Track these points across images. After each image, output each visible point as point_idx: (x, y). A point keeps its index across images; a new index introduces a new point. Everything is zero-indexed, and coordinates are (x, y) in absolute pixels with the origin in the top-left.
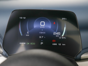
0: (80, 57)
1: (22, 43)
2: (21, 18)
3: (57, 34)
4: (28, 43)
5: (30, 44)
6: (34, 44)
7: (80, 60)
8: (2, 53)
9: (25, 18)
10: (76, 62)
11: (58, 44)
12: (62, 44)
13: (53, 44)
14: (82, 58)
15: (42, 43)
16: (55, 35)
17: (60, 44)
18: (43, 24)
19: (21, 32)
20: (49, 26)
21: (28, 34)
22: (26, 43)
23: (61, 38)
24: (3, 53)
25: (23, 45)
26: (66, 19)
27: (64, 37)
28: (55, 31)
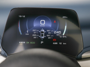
0: (81, 56)
1: (21, 42)
2: (21, 16)
3: (58, 32)
4: (28, 43)
5: (30, 43)
6: (34, 43)
7: (81, 59)
9: (24, 16)
10: (77, 61)
11: (58, 43)
12: (62, 44)
13: (54, 43)
15: (42, 42)
16: (56, 34)
17: (61, 43)
18: (43, 22)
19: (20, 31)
20: (50, 25)
21: (28, 33)
22: (26, 43)
23: (62, 37)
24: (2, 53)
25: (21, 44)
26: (67, 17)
27: (64, 35)
28: (56, 30)
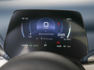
0: (87, 60)
2: (23, 19)
3: (62, 35)
4: (31, 46)
5: (33, 46)
6: (37, 46)
7: (87, 63)
8: (4, 55)
9: (27, 19)
10: (82, 65)
11: (62, 46)
12: (67, 46)
13: (57, 46)
14: (88, 61)
15: (45, 45)
16: (60, 37)
17: (65, 46)
19: (23, 34)
20: (53, 27)
21: (31, 36)
23: (66, 39)
26: (71, 19)
27: (69, 38)
28: (60, 32)
